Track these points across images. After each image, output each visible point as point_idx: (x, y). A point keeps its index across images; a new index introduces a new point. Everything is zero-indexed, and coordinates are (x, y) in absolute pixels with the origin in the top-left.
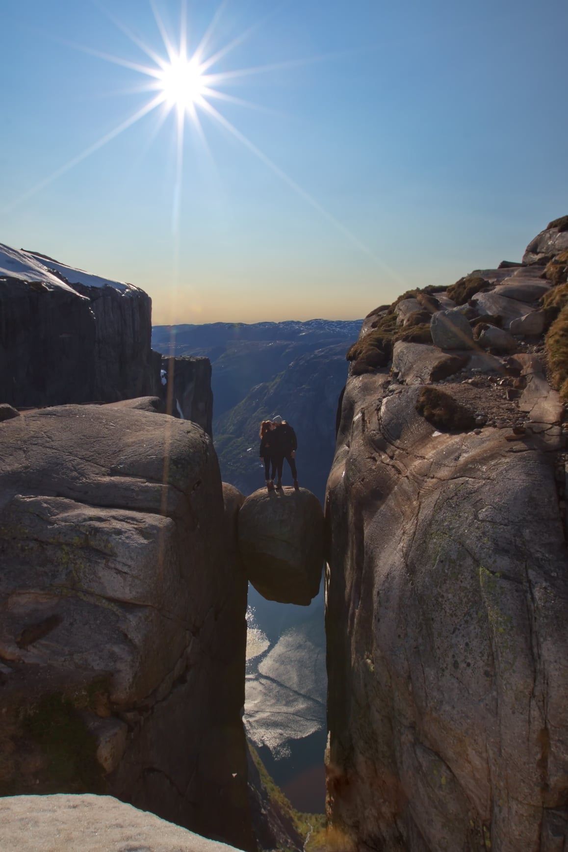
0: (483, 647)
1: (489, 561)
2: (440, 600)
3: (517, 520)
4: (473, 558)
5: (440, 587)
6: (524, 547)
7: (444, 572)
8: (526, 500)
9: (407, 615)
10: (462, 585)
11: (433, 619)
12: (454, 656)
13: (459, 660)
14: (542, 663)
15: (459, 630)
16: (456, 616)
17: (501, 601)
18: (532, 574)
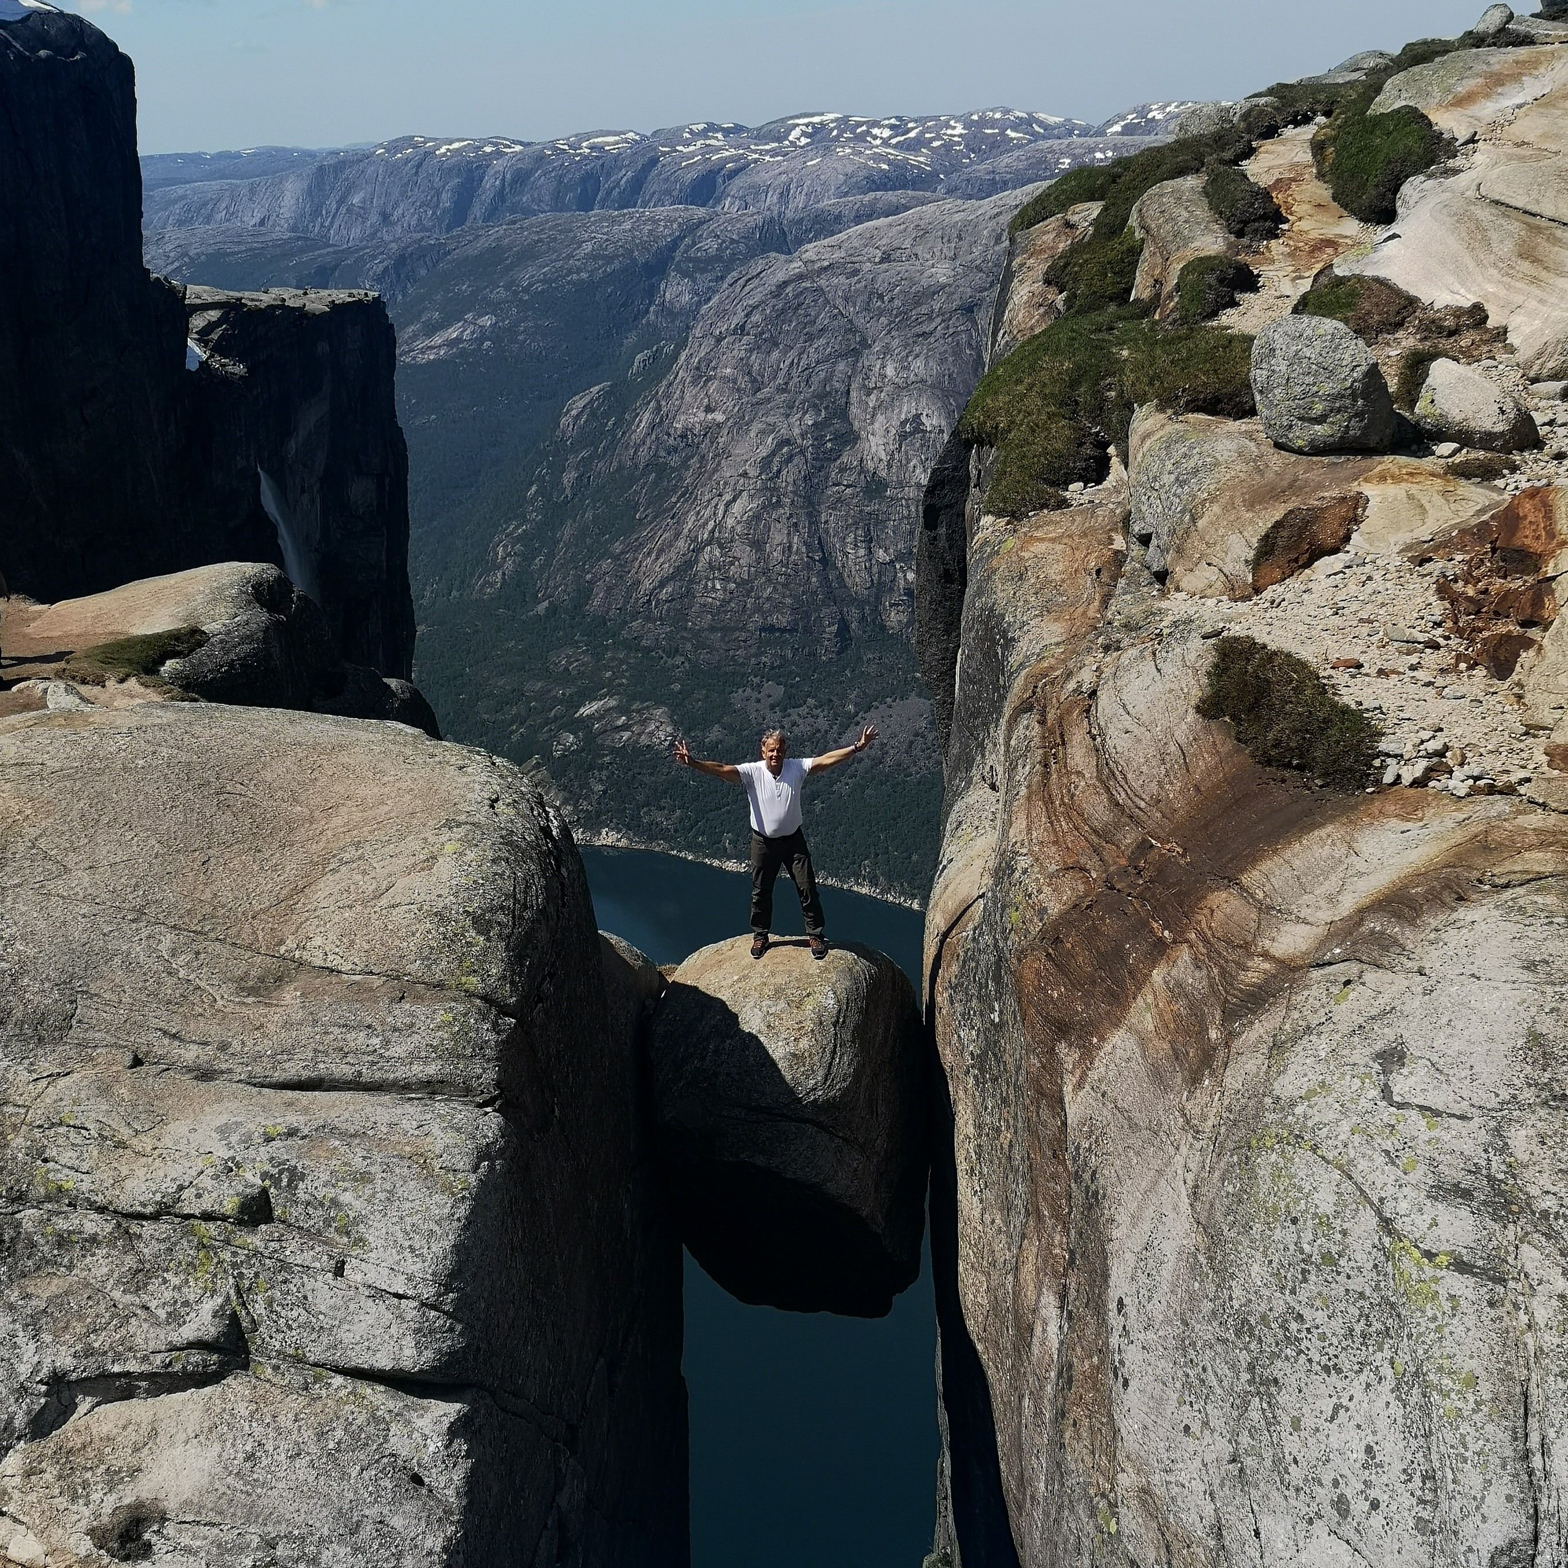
0: (1410, 1457)
1: (1418, 1221)
2: (1294, 1326)
3: (1493, 1103)
4: (1379, 1213)
5: (1293, 1292)
6: (1511, 1182)
7: (1302, 1252)
8: (1520, 1042)
9: (1204, 1369)
10: (1352, 1285)
11: (1276, 1381)
12: (1336, 1483)
13: (1349, 1493)
14: (1554, 1493)
15: (1347, 1410)
16: (1339, 1371)
17: (1451, 1333)
18: (1530, 1257)
